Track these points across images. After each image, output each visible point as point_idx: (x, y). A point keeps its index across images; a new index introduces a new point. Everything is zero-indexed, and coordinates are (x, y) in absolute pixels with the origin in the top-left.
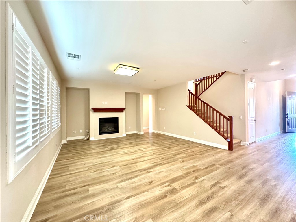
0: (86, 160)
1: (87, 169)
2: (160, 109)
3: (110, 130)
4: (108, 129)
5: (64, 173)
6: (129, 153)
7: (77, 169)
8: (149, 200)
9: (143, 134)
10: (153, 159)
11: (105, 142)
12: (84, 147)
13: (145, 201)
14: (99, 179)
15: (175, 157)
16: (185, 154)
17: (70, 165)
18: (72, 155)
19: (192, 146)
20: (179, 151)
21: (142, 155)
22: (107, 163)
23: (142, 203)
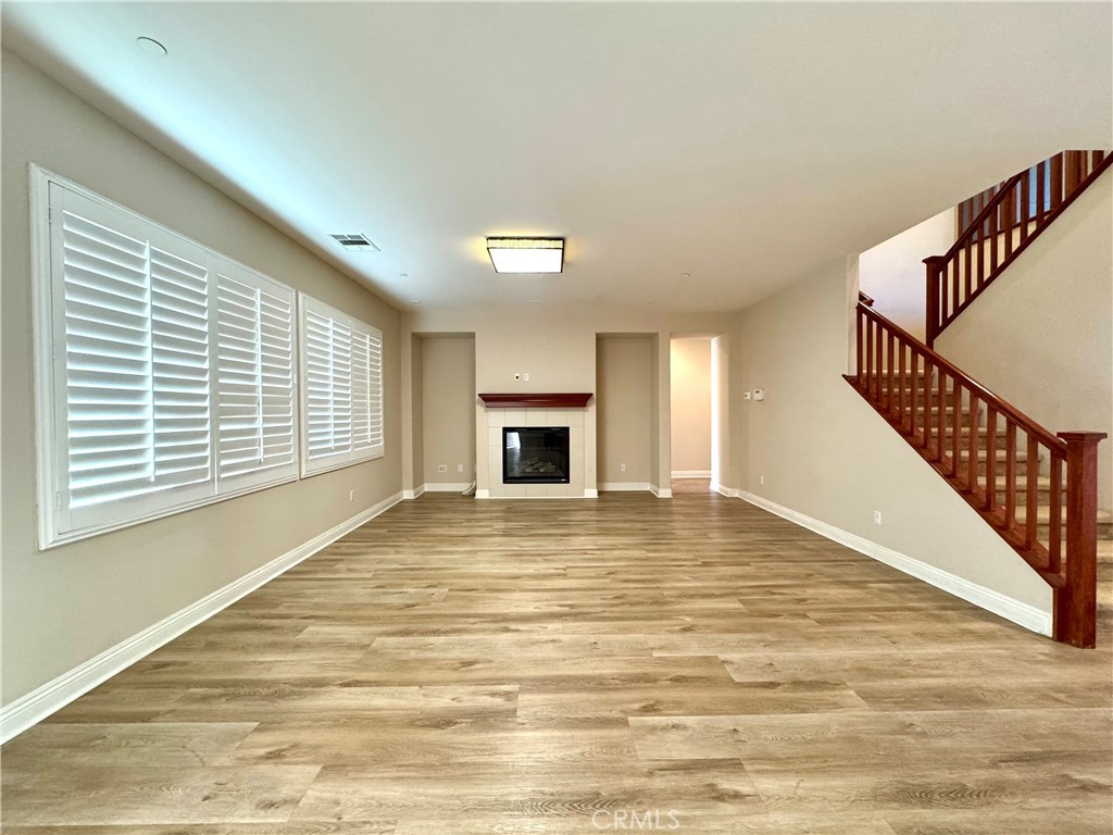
0: (397, 552)
1: (369, 575)
2: (749, 397)
3: (542, 470)
4: (536, 466)
5: (316, 572)
6: (531, 555)
7: (350, 570)
8: (389, 712)
9: (670, 496)
10: (585, 590)
11: (508, 510)
12: (438, 516)
13: (376, 713)
14: (358, 609)
15: (679, 603)
16: (741, 601)
17: (348, 557)
18: (386, 530)
19: (830, 576)
20: (730, 584)
21: (564, 569)
22: (432, 572)
23: (360, 712)
